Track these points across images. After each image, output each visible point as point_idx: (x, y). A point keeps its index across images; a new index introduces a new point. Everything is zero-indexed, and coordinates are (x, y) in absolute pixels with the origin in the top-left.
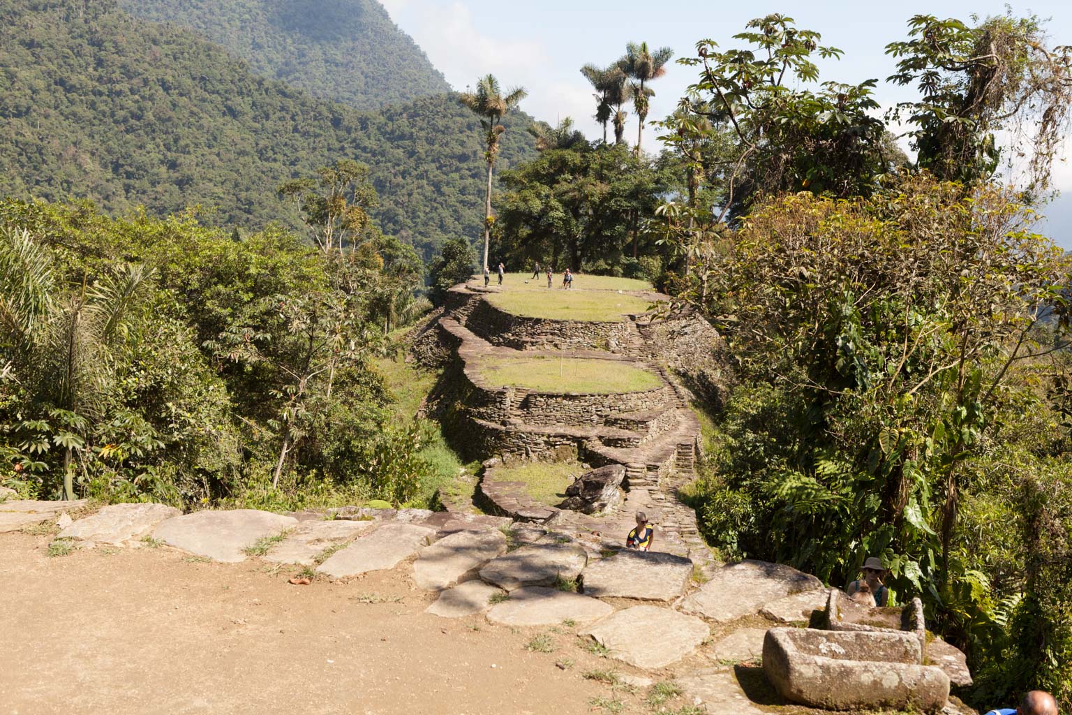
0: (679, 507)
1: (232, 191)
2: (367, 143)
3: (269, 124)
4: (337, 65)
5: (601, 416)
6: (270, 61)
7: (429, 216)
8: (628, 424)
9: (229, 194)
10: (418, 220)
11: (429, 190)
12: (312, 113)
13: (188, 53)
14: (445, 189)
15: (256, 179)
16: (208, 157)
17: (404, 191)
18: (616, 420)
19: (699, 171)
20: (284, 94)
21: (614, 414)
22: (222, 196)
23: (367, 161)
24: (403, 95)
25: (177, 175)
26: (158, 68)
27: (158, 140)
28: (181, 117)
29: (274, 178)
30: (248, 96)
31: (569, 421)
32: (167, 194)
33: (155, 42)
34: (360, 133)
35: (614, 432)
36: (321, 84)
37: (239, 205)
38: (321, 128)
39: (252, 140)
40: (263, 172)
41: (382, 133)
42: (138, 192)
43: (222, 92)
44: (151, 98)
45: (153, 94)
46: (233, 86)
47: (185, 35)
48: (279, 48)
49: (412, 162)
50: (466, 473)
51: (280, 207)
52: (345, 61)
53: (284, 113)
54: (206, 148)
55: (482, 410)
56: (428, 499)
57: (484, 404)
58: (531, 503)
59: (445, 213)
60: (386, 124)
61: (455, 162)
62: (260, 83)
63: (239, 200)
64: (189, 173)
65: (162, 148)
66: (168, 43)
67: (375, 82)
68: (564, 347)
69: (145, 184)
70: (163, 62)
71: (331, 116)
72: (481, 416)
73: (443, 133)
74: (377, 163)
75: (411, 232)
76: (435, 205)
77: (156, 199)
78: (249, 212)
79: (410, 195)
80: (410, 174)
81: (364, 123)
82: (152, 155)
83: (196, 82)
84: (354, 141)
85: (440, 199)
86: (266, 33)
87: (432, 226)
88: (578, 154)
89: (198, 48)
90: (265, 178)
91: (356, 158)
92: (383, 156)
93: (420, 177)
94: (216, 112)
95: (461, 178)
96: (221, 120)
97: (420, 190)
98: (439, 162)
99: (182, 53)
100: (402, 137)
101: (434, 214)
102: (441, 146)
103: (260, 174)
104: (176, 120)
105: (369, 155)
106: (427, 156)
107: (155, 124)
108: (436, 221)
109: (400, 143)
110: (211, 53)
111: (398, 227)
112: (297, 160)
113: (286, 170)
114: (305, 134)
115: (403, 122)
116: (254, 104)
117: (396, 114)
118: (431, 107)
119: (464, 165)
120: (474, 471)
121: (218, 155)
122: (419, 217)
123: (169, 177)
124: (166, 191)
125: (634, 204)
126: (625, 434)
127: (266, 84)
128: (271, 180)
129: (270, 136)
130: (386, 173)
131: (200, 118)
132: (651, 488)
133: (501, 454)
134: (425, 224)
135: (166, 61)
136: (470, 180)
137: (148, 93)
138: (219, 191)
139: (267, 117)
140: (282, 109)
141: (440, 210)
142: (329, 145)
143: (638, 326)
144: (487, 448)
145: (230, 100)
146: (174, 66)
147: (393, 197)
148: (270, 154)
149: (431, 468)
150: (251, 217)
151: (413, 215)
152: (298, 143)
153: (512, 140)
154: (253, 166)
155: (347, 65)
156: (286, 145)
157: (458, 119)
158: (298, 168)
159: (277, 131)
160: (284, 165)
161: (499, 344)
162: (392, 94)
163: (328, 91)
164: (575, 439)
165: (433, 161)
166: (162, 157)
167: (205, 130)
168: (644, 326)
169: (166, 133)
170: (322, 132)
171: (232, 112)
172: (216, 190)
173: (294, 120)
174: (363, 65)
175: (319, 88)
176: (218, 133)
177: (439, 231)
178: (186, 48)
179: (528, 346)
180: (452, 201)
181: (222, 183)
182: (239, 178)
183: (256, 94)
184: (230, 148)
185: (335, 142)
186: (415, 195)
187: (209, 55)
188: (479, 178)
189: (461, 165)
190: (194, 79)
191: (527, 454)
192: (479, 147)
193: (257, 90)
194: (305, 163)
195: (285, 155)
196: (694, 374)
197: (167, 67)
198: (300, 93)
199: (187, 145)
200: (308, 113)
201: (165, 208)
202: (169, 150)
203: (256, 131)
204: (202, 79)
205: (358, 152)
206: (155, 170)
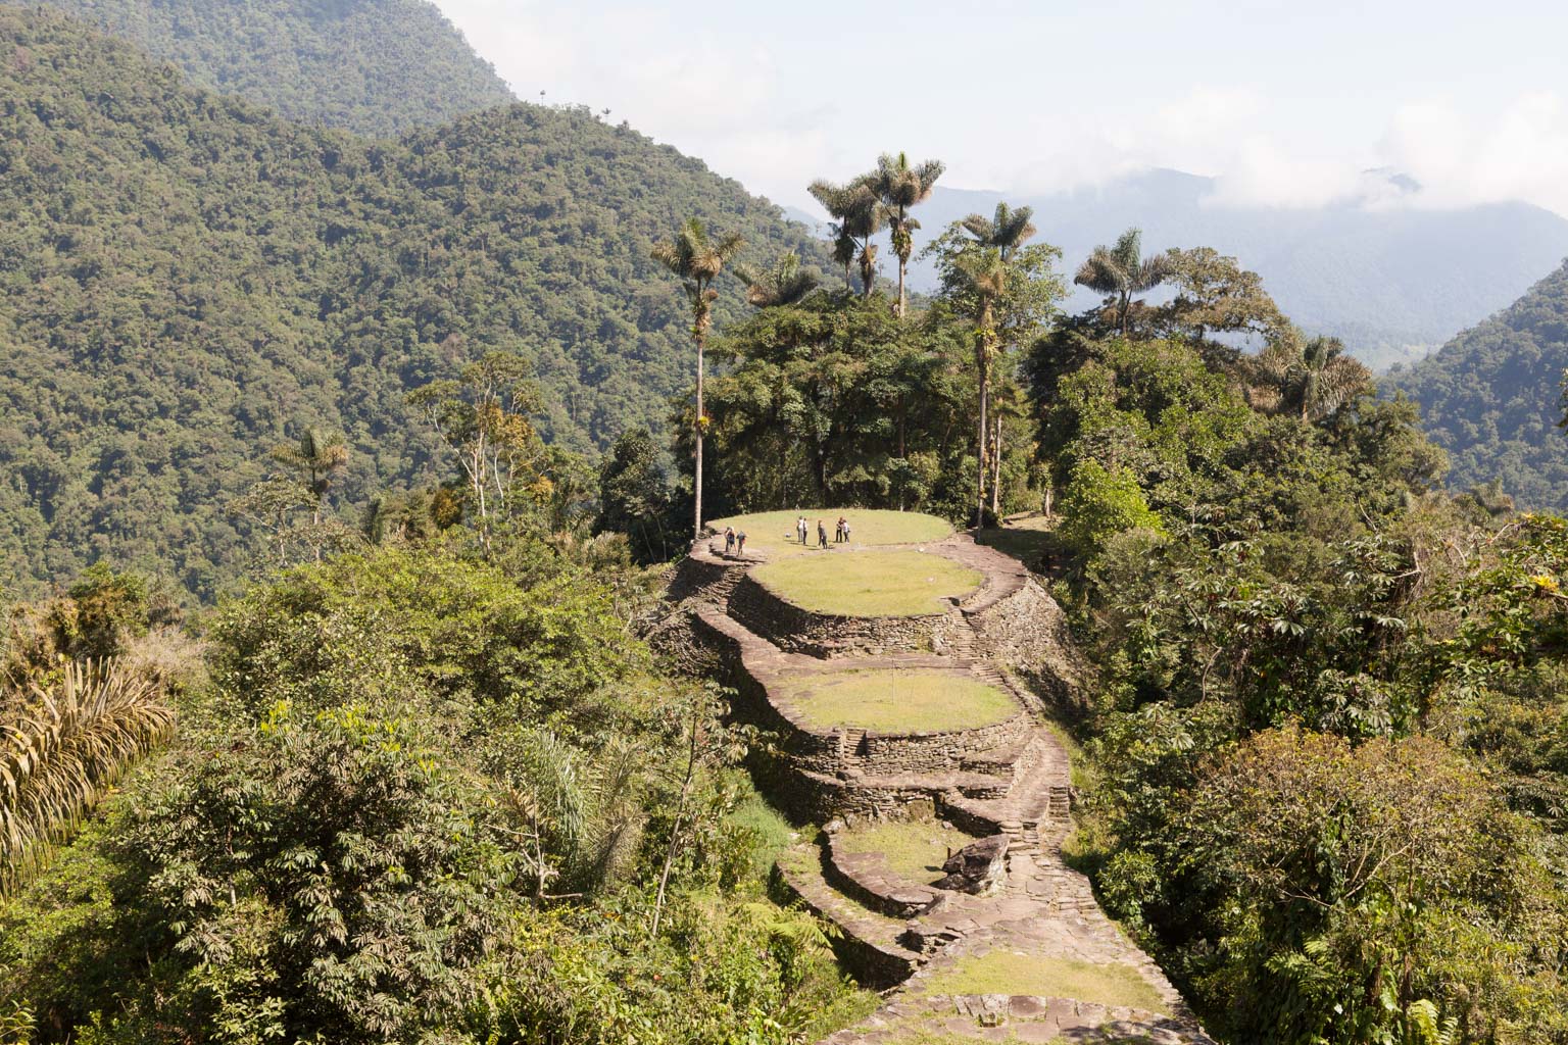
0: (1069, 874)
1: (167, 283)
2: (382, 192)
3: (218, 168)
4: (317, 58)
5: (955, 759)
6: (205, 57)
7: (494, 308)
8: (989, 768)
9: (162, 287)
10: (476, 316)
11: (490, 266)
12: (289, 147)
13: (77, 56)
14: (516, 263)
15: (205, 261)
16: (123, 228)
17: (450, 270)
18: (974, 763)
19: (992, 339)
20: (241, 118)
21: (970, 756)
22: (151, 292)
23: (385, 222)
24: (430, 105)
25: (73, 260)
26: (29, 83)
27: (37, 204)
28: (73, 163)
29: (233, 257)
30: (182, 122)
31: (918, 767)
32: (60, 294)
33: (19, 40)
34: (369, 176)
35: (974, 779)
36: (291, 91)
37: (181, 305)
38: (305, 170)
39: (193, 196)
40: (216, 249)
41: (406, 175)
42: (10, 291)
43: (138, 119)
44: (21, 135)
45: (23, 128)
46: (155, 109)
47: (68, 25)
48: (220, 33)
49: (459, 221)
50: (801, 841)
51: (247, 305)
52: (330, 52)
53: (242, 149)
54: (119, 214)
55: (811, 759)
56: (763, 877)
57: (812, 752)
58: (902, 883)
59: (519, 302)
60: (412, 160)
61: (531, 220)
62: (200, 100)
63: (179, 297)
64: (94, 256)
65: (45, 216)
66: (42, 41)
67: (382, 85)
68: (878, 651)
69: (23, 279)
70: (37, 72)
71: (320, 150)
72: (810, 767)
73: (508, 171)
74: (402, 225)
75: (465, 337)
76: (503, 290)
77: (41, 302)
78: (198, 316)
79: (460, 276)
80: (457, 241)
81: (375, 159)
82: (29, 228)
83: (94, 104)
84: (361, 189)
85: (511, 280)
86: (195, 9)
87: (500, 327)
88: (816, 315)
89: (92, 47)
90: (220, 259)
91: (367, 217)
92: (411, 212)
93: (475, 245)
94: (129, 153)
95: (542, 244)
96: (140, 165)
97: (475, 268)
98: (505, 220)
99: (67, 57)
100: (439, 180)
101: (501, 306)
102: (505, 192)
103: (210, 253)
104: (64, 168)
105: (388, 212)
106: (484, 211)
107: (31, 178)
108: (506, 317)
109: (437, 189)
110: (115, 54)
111: (443, 330)
112: (269, 225)
113: (251, 242)
114: (280, 182)
115: (441, 155)
116: (192, 136)
117: (429, 143)
118: (485, 130)
119: (546, 224)
120: (812, 838)
121: (139, 224)
122: (477, 311)
123: (62, 265)
124: (57, 289)
125: (903, 387)
126: (988, 781)
127: (210, 101)
128: (229, 260)
129: (222, 188)
130: (418, 242)
131: (105, 164)
132: (1033, 852)
133: (842, 816)
134: (488, 322)
135: (40, 70)
136: (557, 248)
137: (15, 126)
138: (145, 284)
139: (215, 157)
140: (239, 142)
141: (511, 299)
142: (320, 197)
143: (964, 614)
144: (824, 808)
145: (152, 131)
146: (55, 79)
147: (432, 281)
148: (224, 217)
149: (759, 836)
150: (201, 324)
151: (468, 309)
152: (269, 197)
153: (620, 178)
154: (197, 238)
155: (334, 57)
156: (249, 201)
157: (530, 147)
158: (272, 238)
159: (233, 180)
160: (249, 234)
161: (791, 651)
162: (412, 103)
163: (305, 103)
164: (930, 792)
165: (494, 219)
166: (46, 232)
167: (114, 184)
168: (972, 614)
169: (51, 191)
170: (307, 178)
171: (156, 151)
172: (141, 283)
173: (260, 159)
174: (360, 56)
175: (289, 97)
176: (137, 188)
177: (511, 333)
178: (73, 48)
179: (833, 653)
180: (530, 282)
181: (151, 271)
182: (177, 262)
183: (193, 119)
184: (158, 211)
185: (329, 192)
186: (469, 276)
187: (112, 58)
188: (571, 243)
189: (541, 224)
190: (89, 99)
191: (875, 814)
192: (567, 193)
193: (194, 113)
194: (283, 229)
195: (248, 217)
196: (1037, 669)
197: (43, 81)
198: (267, 114)
199: (87, 211)
200: (281, 147)
201: (58, 318)
202: (56, 218)
203: (197, 181)
204: (104, 98)
205: (369, 207)
206: (36, 255)
